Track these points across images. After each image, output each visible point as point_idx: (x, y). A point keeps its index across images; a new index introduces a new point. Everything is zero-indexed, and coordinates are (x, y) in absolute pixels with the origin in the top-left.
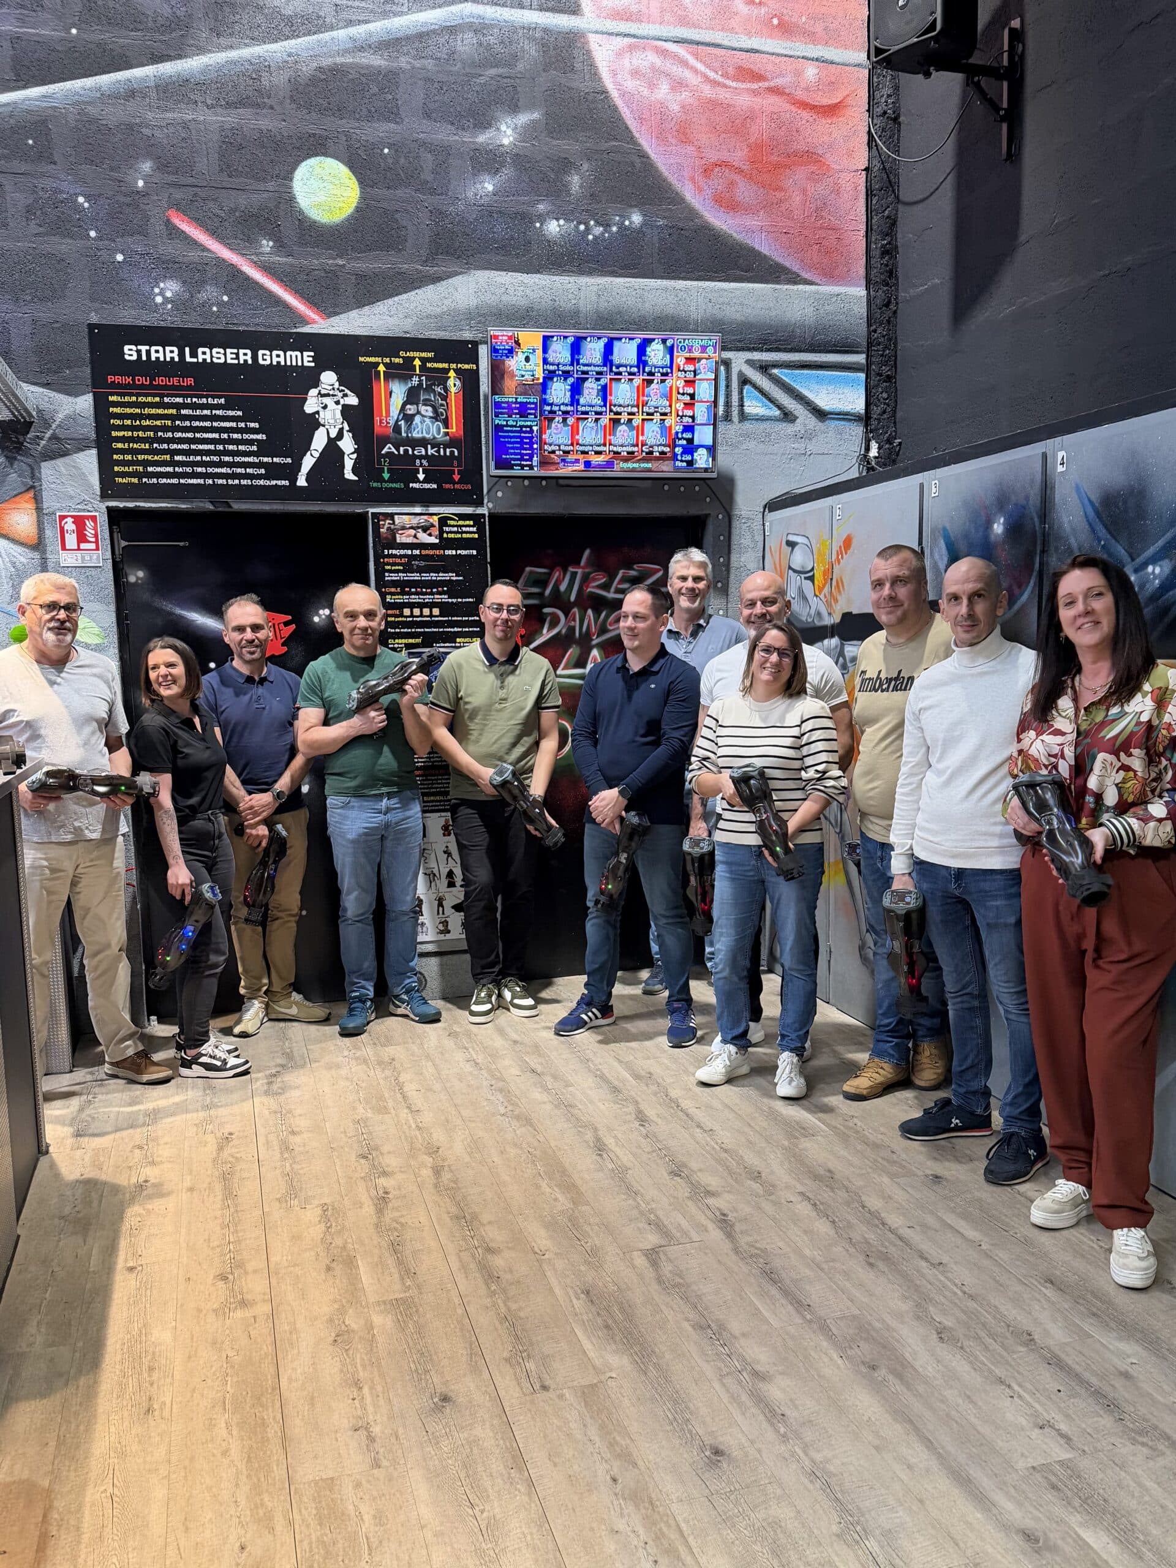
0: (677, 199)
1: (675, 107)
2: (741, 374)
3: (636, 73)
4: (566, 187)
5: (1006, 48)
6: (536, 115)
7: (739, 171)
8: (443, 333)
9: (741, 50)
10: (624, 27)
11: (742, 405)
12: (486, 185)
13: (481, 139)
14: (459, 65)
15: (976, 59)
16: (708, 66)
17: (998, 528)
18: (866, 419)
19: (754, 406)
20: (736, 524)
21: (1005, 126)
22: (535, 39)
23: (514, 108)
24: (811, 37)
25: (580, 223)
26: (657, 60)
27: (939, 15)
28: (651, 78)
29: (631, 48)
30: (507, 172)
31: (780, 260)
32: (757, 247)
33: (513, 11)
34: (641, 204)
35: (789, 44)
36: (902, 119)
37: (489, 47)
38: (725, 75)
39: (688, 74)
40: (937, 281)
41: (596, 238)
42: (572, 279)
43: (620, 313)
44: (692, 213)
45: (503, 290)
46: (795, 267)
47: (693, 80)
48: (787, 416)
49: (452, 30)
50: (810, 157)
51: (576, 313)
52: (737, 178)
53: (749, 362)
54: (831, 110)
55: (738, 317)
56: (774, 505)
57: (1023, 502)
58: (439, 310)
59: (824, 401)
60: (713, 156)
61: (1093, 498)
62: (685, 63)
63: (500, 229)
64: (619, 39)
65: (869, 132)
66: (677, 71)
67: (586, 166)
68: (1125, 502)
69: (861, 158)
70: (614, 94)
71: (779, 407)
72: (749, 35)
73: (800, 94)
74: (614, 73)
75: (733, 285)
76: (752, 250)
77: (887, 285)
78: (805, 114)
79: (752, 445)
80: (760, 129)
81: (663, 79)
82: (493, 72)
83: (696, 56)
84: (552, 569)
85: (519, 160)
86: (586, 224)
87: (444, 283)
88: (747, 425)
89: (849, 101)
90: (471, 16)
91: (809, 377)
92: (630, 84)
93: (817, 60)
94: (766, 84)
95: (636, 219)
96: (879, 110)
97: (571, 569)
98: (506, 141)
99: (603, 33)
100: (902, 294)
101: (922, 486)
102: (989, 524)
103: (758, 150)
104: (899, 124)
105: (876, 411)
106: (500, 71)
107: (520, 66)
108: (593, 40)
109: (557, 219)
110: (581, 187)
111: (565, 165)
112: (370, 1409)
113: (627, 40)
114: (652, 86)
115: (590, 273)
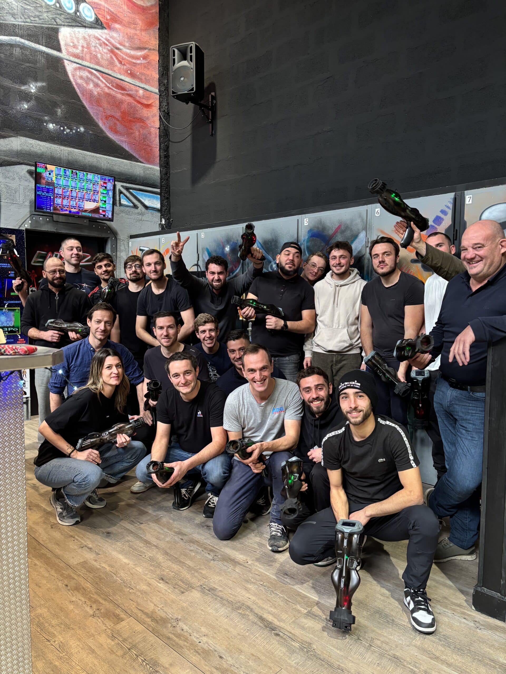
0: (97, 125)
1: (96, 93)
2: (119, 190)
3: (81, 77)
4: (56, 112)
5: (210, 100)
6: (44, 84)
7: (118, 120)
8: (6, 158)
9: (118, 78)
10: (76, 60)
11: (120, 200)
12: (25, 105)
13: (23, 88)
14: (14, 59)
15: (202, 102)
16: (106, 81)
17: (227, 249)
18: (160, 211)
19: (124, 202)
20: (118, 241)
21: (211, 125)
22: (44, 57)
23: (36, 80)
24: (141, 80)
25: (61, 127)
26: (89, 76)
27: (194, 86)
28: (88, 80)
29: (79, 68)
30: (33, 103)
31: (132, 153)
32: (124, 147)
33: (36, 44)
34: (84, 125)
35: (134, 81)
36: (170, 114)
37: (26, 55)
38: (112, 86)
39: (99, 82)
40: (185, 169)
41: (67, 133)
42: (58, 146)
43: (76, 161)
44: (102, 131)
45: (31, 146)
46: (137, 157)
47: (102, 85)
48: (135, 207)
49: (12, 46)
50: (141, 120)
51: (60, 159)
52: (117, 122)
53: (122, 186)
54: (148, 106)
55: (118, 170)
56: (132, 237)
57: (236, 242)
58: (5, 149)
59: (147, 203)
60: (109, 113)
61: (260, 242)
62: (98, 78)
63: (30, 123)
64: (75, 64)
65: (160, 116)
66: (96, 80)
67: (63, 107)
68: (271, 243)
69: (157, 124)
70: (74, 83)
71: (133, 203)
72: (120, 74)
73: (137, 98)
74: (73, 76)
75: (116, 159)
76: (123, 148)
77: (166, 167)
78: (139, 105)
79: (124, 215)
80: (124, 106)
81: (91, 82)
82: (28, 65)
83: (103, 77)
84: (48, 252)
85: (37, 99)
86: (64, 128)
87: (7, 139)
88: (122, 208)
89: (153, 104)
90: (19, 42)
91: (142, 194)
92: (79, 81)
93: (143, 88)
94: (126, 92)
95: (82, 129)
96: (162, 110)
97: (55, 253)
98: (33, 91)
99: (69, 61)
100: (171, 171)
101: (197, 234)
102: (224, 247)
103: (124, 114)
104: (169, 115)
105: (164, 208)
106: (31, 65)
107: (38, 65)
108: (66, 62)
109: (53, 124)
110: (61, 113)
111: (55, 105)
112: (83, 541)
113: (78, 65)
114: (87, 84)
115: (65, 145)
